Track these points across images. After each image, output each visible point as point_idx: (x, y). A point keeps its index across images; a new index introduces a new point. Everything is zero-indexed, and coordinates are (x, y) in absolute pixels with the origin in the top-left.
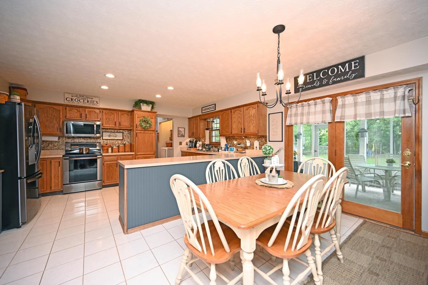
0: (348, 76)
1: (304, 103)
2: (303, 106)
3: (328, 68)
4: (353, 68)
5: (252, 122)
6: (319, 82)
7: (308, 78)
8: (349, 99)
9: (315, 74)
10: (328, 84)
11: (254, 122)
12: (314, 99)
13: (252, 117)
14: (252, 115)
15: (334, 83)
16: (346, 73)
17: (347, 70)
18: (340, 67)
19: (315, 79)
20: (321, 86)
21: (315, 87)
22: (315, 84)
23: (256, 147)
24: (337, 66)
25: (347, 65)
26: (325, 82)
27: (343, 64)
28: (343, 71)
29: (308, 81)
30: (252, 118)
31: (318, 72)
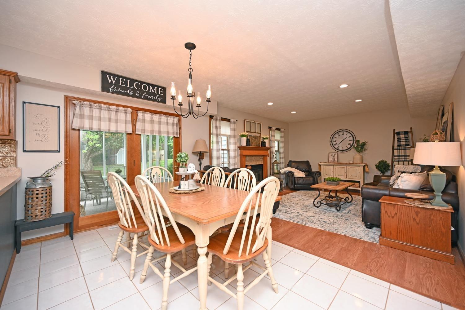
0: (156, 98)
1: (103, 105)
2: (100, 108)
3: (142, 83)
4: (160, 94)
6: (132, 91)
7: (120, 81)
8: (148, 116)
9: (128, 81)
10: (140, 97)
12: (117, 105)
15: (146, 99)
16: (154, 95)
17: (156, 93)
18: (151, 87)
19: (128, 86)
20: (134, 96)
21: (127, 95)
22: (129, 91)
24: (149, 84)
25: (156, 88)
26: (138, 94)
27: (154, 86)
28: (153, 92)
29: (120, 84)
31: (132, 81)
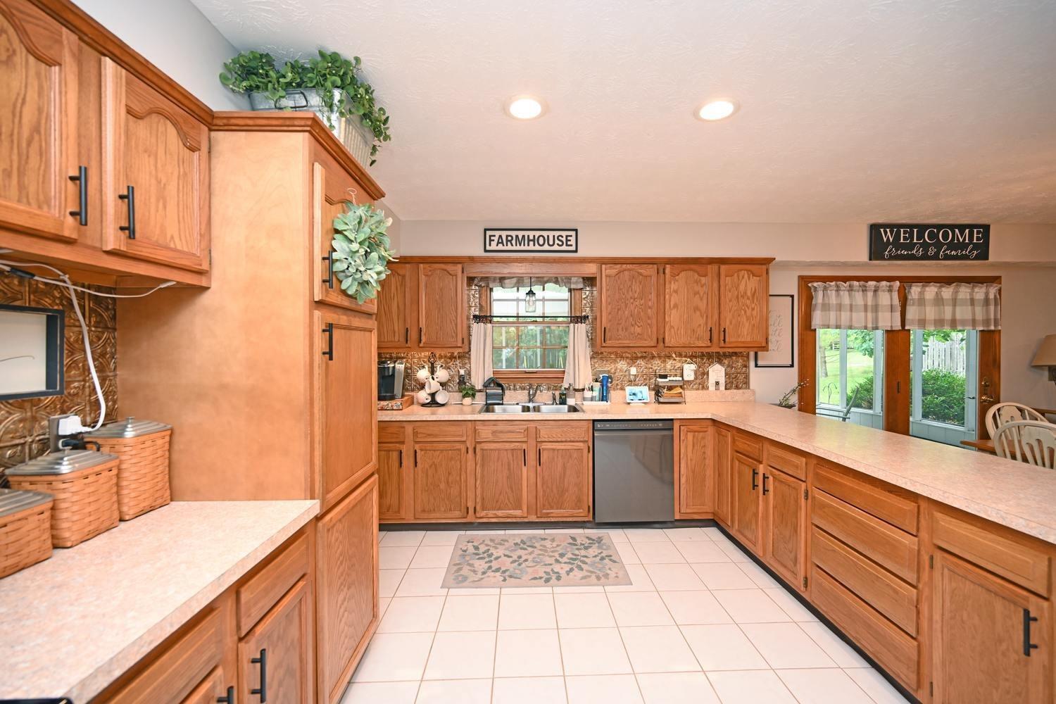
0: (967, 252)
3: (939, 227)
4: (975, 241)
5: (745, 312)
6: (921, 249)
7: (902, 235)
9: (915, 230)
10: (936, 257)
11: (754, 313)
13: (748, 299)
14: (749, 294)
15: (947, 257)
16: (963, 246)
17: (967, 241)
18: (957, 230)
19: (915, 241)
20: (925, 257)
21: (913, 257)
22: (915, 250)
23: (717, 383)
24: (952, 227)
25: (967, 231)
26: (932, 251)
27: (962, 228)
28: (961, 240)
29: (902, 241)
30: (748, 302)
31: (922, 228)
